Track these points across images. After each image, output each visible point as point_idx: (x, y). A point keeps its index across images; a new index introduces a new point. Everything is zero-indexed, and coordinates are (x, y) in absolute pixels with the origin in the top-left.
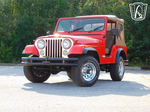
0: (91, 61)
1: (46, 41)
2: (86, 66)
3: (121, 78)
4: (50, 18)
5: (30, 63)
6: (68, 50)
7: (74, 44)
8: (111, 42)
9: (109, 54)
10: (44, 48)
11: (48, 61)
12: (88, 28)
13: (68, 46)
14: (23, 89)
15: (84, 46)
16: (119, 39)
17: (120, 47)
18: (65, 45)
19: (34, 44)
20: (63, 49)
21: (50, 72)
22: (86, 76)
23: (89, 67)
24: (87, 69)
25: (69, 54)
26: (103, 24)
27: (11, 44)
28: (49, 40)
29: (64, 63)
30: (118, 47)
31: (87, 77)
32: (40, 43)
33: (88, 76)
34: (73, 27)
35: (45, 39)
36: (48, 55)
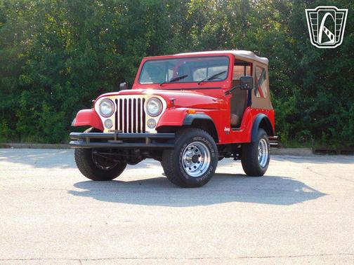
0: (200, 138)
1: (116, 101)
2: (192, 148)
3: (263, 169)
4: (137, 56)
5: (85, 144)
6: (157, 119)
7: (168, 107)
8: (242, 103)
9: (238, 126)
10: (111, 114)
11: (118, 139)
12: (200, 75)
13: (156, 111)
14: (71, 192)
15: (187, 111)
16: (258, 95)
17: (260, 111)
18: (151, 108)
19: (94, 107)
20: (148, 117)
21: (125, 161)
22: (192, 167)
23: (197, 150)
24: (194, 154)
25: (159, 125)
26: (225, 68)
27: (62, 107)
28: (121, 100)
29: (147, 144)
30: (255, 112)
31: (193, 169)
32: (105, 105)
33: (195, 167)
34: (171, 75)
35: (113, 98)
36: (119, 129)
